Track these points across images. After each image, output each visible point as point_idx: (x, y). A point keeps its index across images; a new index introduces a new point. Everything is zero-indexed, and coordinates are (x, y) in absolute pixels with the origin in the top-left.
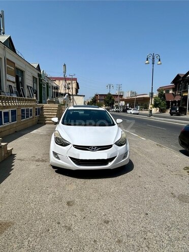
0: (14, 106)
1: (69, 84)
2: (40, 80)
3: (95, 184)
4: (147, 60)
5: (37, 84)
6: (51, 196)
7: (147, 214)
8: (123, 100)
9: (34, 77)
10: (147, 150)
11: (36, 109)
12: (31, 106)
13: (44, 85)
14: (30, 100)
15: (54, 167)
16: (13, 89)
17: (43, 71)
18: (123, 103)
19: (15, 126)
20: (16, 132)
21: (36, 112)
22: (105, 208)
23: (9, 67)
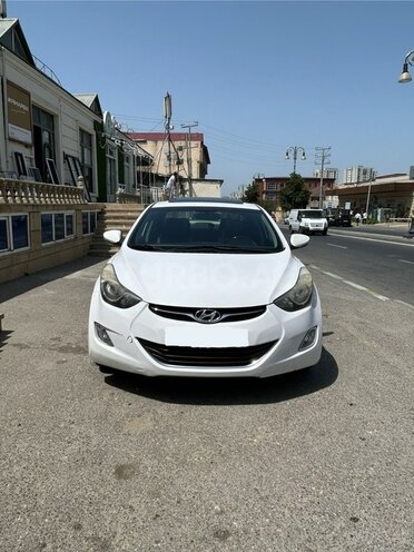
0: (22, 205)
1: (181, 149)
2: (101, 140)
3: (212, 419)
4: (405, 70)
5: (91, 150)
6: (74, 447)
7: (355, 520)
8: (333, 193)
9: (82, 131)
10: (388, 330)
11: (85, 216)
12: (69, 207)
13: (111, 153)
14: (68, 191)
15: (104, 369)
16: (27, 163)
17: (108, 114)
18: (334, 201)
19: (23, 258)
20: (27, 274)
21: (85, 223)
22: (226, 491)
23: (15, 103)
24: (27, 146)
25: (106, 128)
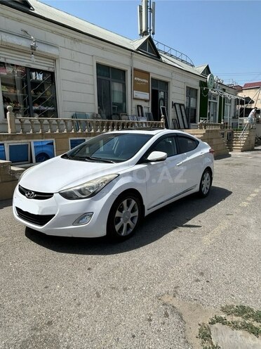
5: (196, 98)
9: (189, 88)
16: (145, 110)
23: (139, 79)
24: (146, 101)
25: (209, 84)
